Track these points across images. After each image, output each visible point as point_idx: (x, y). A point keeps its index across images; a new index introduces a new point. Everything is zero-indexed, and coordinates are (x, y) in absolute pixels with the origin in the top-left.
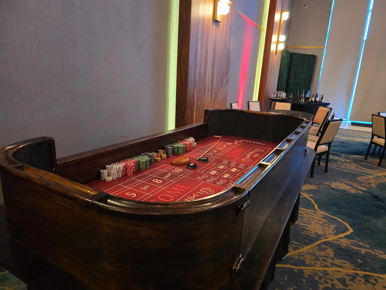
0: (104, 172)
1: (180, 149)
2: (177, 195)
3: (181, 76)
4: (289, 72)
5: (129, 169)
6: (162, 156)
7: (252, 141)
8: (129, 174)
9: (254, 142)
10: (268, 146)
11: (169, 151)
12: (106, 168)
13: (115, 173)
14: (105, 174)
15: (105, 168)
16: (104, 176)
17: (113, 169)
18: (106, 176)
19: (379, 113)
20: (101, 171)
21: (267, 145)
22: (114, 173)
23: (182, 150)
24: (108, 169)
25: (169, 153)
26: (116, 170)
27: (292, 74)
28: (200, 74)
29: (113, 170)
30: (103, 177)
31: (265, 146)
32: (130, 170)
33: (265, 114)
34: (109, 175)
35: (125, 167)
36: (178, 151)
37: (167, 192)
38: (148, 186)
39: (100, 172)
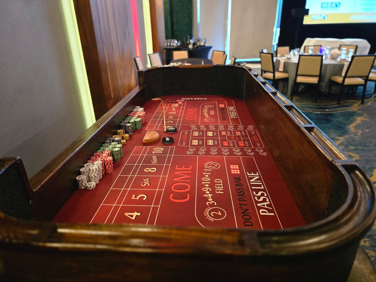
0: (82, 178)
1: (138, 124)
2: (190, 181)
3: (85, 33)
4: (172, 18)
5: (108, 165)
6: (125, 137)
7: (193, 97)
8: (110, 171)
9: (195, 99)
10: (212, 101)
11: (129, 130)
12: (82, 173)
13: (97, 176)
14: (84, 181)
15: (79, 173)
16: (84, 184)
17: (93, 171)
18: (86, 182)
19: (262, 51)
20: (77, 178)
21: (211, 99)
22: (95, 177)
23: (140, 125)
24: (86, 173)
25: (129, 131)
26: (96, 172)
27: (175, 20)
28: (105, 28)
29: (94, 173)
30: (82, 185)
31: (207, 100)
32: (110, 166)
33: (200, 67)
34: (89, 180)
35: (103, 164)
36: (136, 127)
37: (174, 179)
38: (147, 180)
39: (77, 180)
